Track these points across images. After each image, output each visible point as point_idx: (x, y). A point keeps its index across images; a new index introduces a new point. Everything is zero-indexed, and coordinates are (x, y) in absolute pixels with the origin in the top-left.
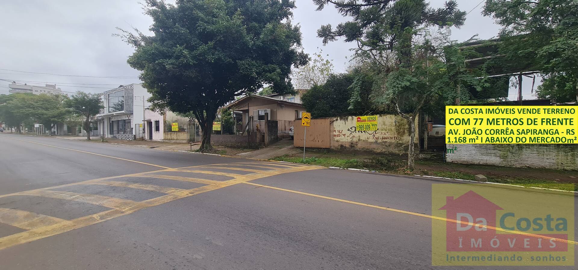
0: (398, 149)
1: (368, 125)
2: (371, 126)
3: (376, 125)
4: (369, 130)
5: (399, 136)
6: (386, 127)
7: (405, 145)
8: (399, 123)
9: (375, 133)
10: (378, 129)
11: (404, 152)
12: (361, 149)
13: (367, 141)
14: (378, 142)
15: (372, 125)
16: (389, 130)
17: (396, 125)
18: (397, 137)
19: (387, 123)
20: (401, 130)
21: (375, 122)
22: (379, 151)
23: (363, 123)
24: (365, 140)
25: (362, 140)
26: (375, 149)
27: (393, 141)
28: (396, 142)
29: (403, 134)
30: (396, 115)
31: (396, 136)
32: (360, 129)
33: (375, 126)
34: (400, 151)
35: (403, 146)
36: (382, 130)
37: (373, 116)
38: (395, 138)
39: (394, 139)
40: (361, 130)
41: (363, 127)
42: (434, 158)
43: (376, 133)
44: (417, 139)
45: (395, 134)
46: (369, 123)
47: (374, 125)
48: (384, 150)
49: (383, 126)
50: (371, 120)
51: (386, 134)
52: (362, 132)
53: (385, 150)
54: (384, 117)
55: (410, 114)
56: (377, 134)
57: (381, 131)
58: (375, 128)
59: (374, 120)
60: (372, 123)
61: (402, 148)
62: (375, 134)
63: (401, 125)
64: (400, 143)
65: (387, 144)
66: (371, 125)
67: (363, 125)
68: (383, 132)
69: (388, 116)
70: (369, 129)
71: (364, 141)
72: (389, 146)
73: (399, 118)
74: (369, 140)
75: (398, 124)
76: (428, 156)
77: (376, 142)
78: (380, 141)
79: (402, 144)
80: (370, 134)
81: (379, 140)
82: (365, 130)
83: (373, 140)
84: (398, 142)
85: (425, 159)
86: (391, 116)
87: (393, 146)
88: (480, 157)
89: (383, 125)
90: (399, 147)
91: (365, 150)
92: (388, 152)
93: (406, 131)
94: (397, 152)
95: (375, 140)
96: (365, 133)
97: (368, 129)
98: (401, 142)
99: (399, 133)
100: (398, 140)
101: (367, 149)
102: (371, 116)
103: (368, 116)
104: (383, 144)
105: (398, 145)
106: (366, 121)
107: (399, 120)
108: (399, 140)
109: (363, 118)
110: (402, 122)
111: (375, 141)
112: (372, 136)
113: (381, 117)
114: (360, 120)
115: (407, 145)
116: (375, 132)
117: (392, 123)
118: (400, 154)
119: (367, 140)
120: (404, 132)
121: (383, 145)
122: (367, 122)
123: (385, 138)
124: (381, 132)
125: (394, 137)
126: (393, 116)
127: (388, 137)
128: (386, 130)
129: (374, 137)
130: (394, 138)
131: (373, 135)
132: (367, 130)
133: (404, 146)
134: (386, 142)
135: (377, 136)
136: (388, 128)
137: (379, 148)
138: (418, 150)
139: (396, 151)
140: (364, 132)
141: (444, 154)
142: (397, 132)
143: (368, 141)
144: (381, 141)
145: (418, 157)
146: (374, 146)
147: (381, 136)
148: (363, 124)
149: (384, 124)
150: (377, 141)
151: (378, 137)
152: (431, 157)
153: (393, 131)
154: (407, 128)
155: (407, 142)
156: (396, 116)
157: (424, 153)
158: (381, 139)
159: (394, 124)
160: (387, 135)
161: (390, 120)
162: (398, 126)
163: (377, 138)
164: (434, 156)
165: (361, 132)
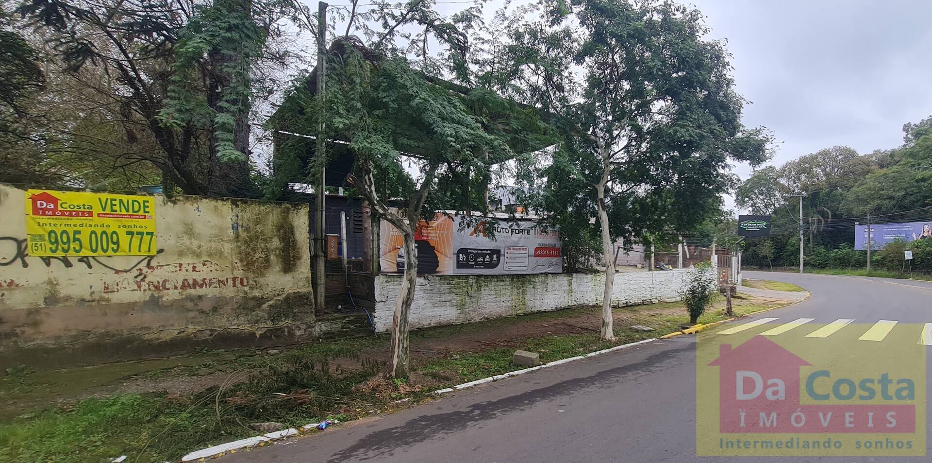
0: (249, 318)
1: (104, 232)
2: (124, 240)
3: (148, 233)
4: (110, 253)
5: (251, 275)
6: (195, 243)
7: (271, 303)
8: (247, 230)
9: (148, 266)
10: (161, 251)
11: (269, 324)
12: (64, 342)
13: (102, 299)
14: (164, 299)
15: (131, 233)
16: (210, 255)
17: (237, 237)
18: (242, 280)
19: (199, 228)
20: (257, 255)
21: (141, 222)
22: (166, 336)
23: (75, 220)
24: (88, 297)
25: (68, 298)
26: (150, 328)
27: (229, 291)
28: (242, 295)
29: (266, 268)
30: (234, 203)
31: (239, 273)
32: (54, 251)
33: (147, 238)
34: (257, 322)
35: (265, 306)
36: (181, 254)
37: (131, 197)
38: (238, 282)
39: (234, 285)
40: (60, 254)
41: (75, 240)
42: (349, 328)
43: (154, 263)
44: (308, 281)
45: (233, 268)
46: (113, 225)
47: (142, 234)
48: (191, 329)
49: (186, 240)
50: (124, 212)
51: (200, 267)
52: (68, 264)
53: (198, 328)
54: (188, 205)
55: (283, 206)
56: (156, 272)
57: (176, 257)
58: (145, 247)
59: (141, 212)
60: (127, 224)
61: (260, 314)
62: (145, 270)
63: (257, 237)
64: (254, 298)
65: (206, 306)
66: (122, 233)
67: (79, 232)
68: (187, 261)
69: (206, 205)
70: (115, 251)
71: (83, 300)
72: (215, 310)
73: (249, 215)
74: (115, 298)
75: (243, 235)
76: (336, 326)
77: (154, 303)
78: (171, 295)
79: (260, 301)
80: (117, 272)
81: (170, 292)
82: (86, 252)
83: (138, 296)
84: (246, 293)
85: (329, 336)
86: (215, 206)
87: (228, 309)
88: (431, 310)
89: (186, 237)
90: (252, 310)
91: (91, 339)
92: (208, 332)
93: (272, 258)
94: (246, 328)
95: (149, 293)
96: (90, 267)
97: (105, 251)
98: (256, 293)
99: (248, 264)
100: (246, 288)
101: (107, 334)
102: (125, 198)
103: (104, 196)
104: (190, 305)
105: (251, 305)
106: (91, 214)
107: (249, 221)
108: (252, 288)
109: (68, 199)
110: (259, 228)
111: (147, 298)
112: (131, 281)
113: (174, 203)
114: (52, 206)
115: (279, 300)
116: (146, 261)
117: (222, 229)
118: (258, 333)
119: (106, 296)
120: (267, 260)
121: (189, 310)
122: (96, 220)
123: (195, 284)
124: (174, 260)
125: (234, 279)
126: (226, 208)
127: (207, 281)
128: (198, 255)
129: (143, 280)
130: (230, 282)
131: (135, 272)
132: (100, 252)
133: (271, 306)
134: (200, 297)
135: (155, 277)
136: (205, 246)
137: (171, 322)
138: (312, 312)
139: (242, 325)
140: (84, 265)
141: (371, 315)
142: (241, 261)
143: (108, 300)
144: (179, 297)
145: (311, 332)
146: (148, 318)
147: (180, 277)
148: (78, 228)
149: (189, 231)
150: (162, 297)
151: (165, 281)
152: (343, 328)
153: (226, 257)
154: (277, 249)
155: (277, 292)
156: (237, 206)
157: (328, 320)
158: (176, 288)
159: (231, 233)
160: (205, 273)
161: (214, 220)
162: (246, 241)
163: (157, 288)
164: (349, 322)
165: (62, 264)
